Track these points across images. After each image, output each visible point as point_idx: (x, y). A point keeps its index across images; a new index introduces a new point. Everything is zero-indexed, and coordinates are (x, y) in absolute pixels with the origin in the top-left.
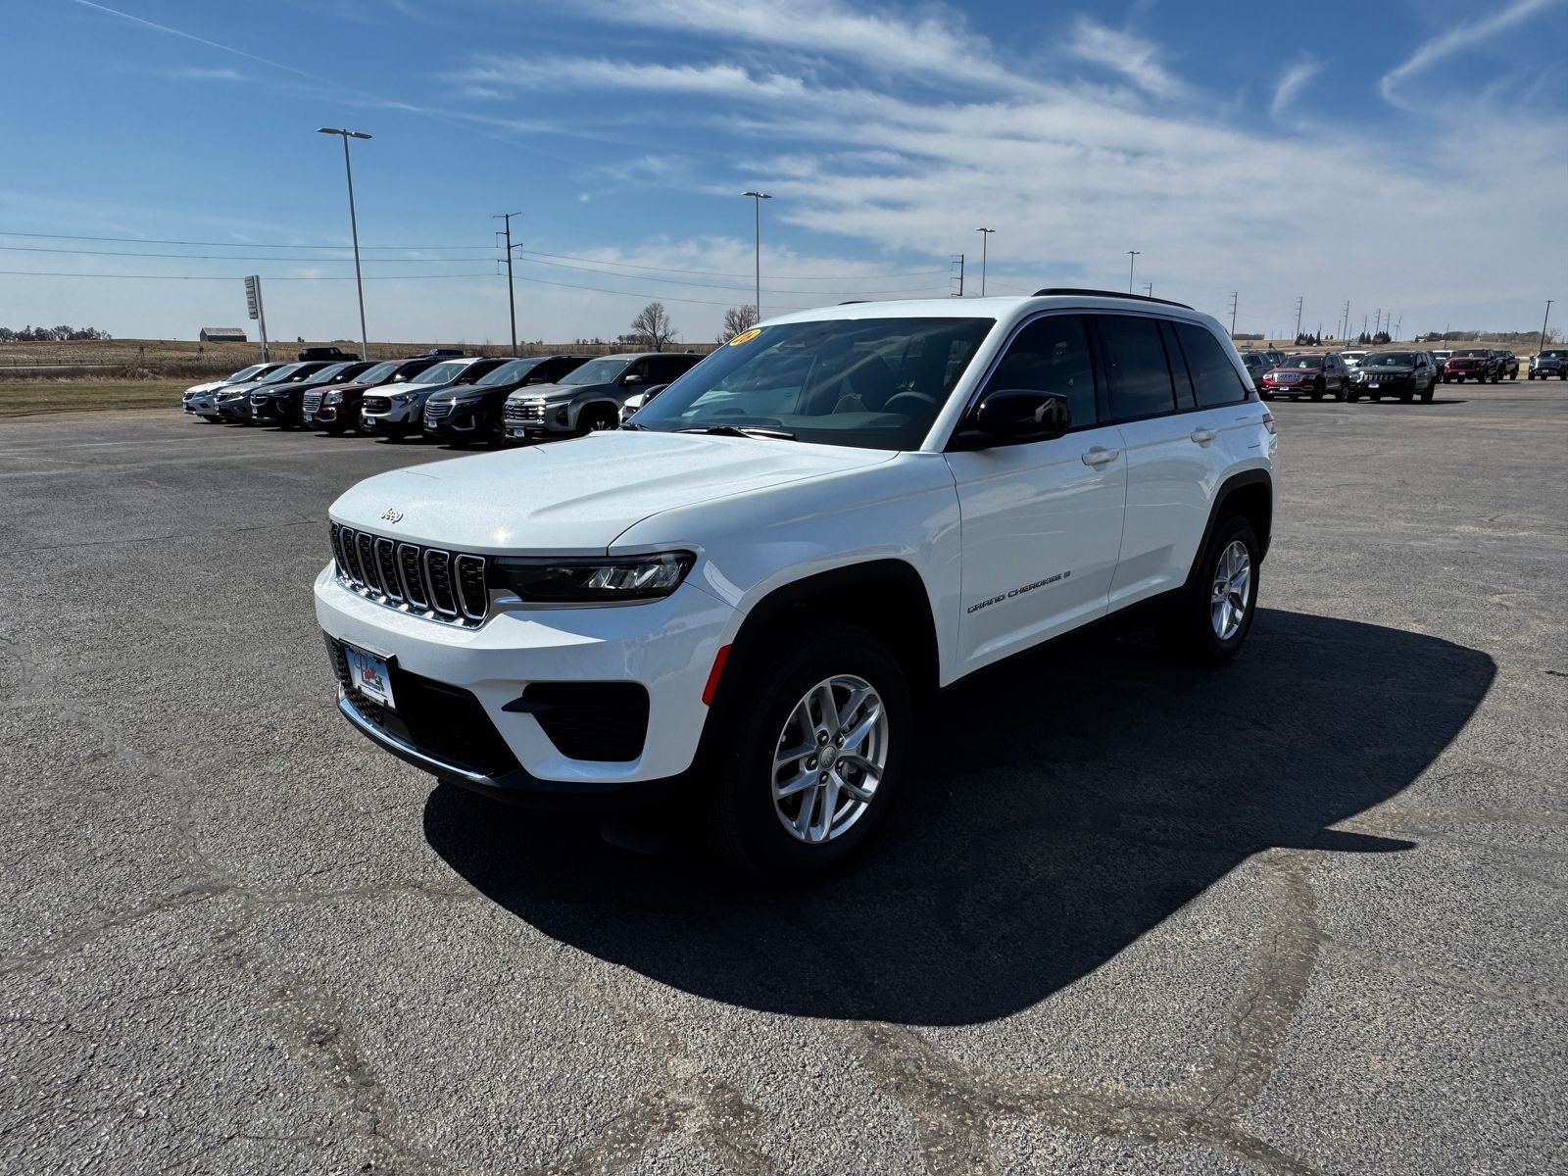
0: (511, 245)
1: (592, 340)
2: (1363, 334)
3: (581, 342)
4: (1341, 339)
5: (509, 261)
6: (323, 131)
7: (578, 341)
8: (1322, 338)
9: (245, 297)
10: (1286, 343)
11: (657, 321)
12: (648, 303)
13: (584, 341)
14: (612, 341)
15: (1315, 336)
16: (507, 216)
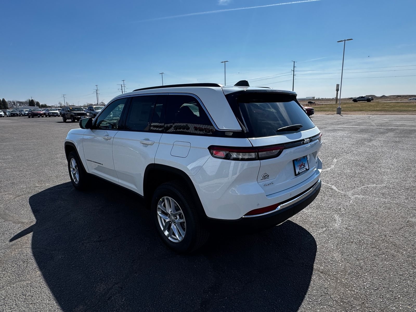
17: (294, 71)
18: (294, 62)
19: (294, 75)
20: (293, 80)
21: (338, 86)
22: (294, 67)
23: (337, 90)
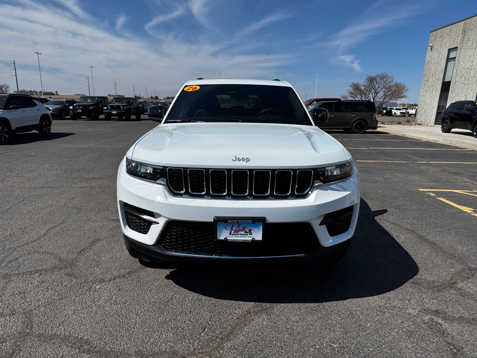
2: (151, 96)
4: (146, 97)
8: (141, 97)
10: (148, 99)
15: (139, 96)
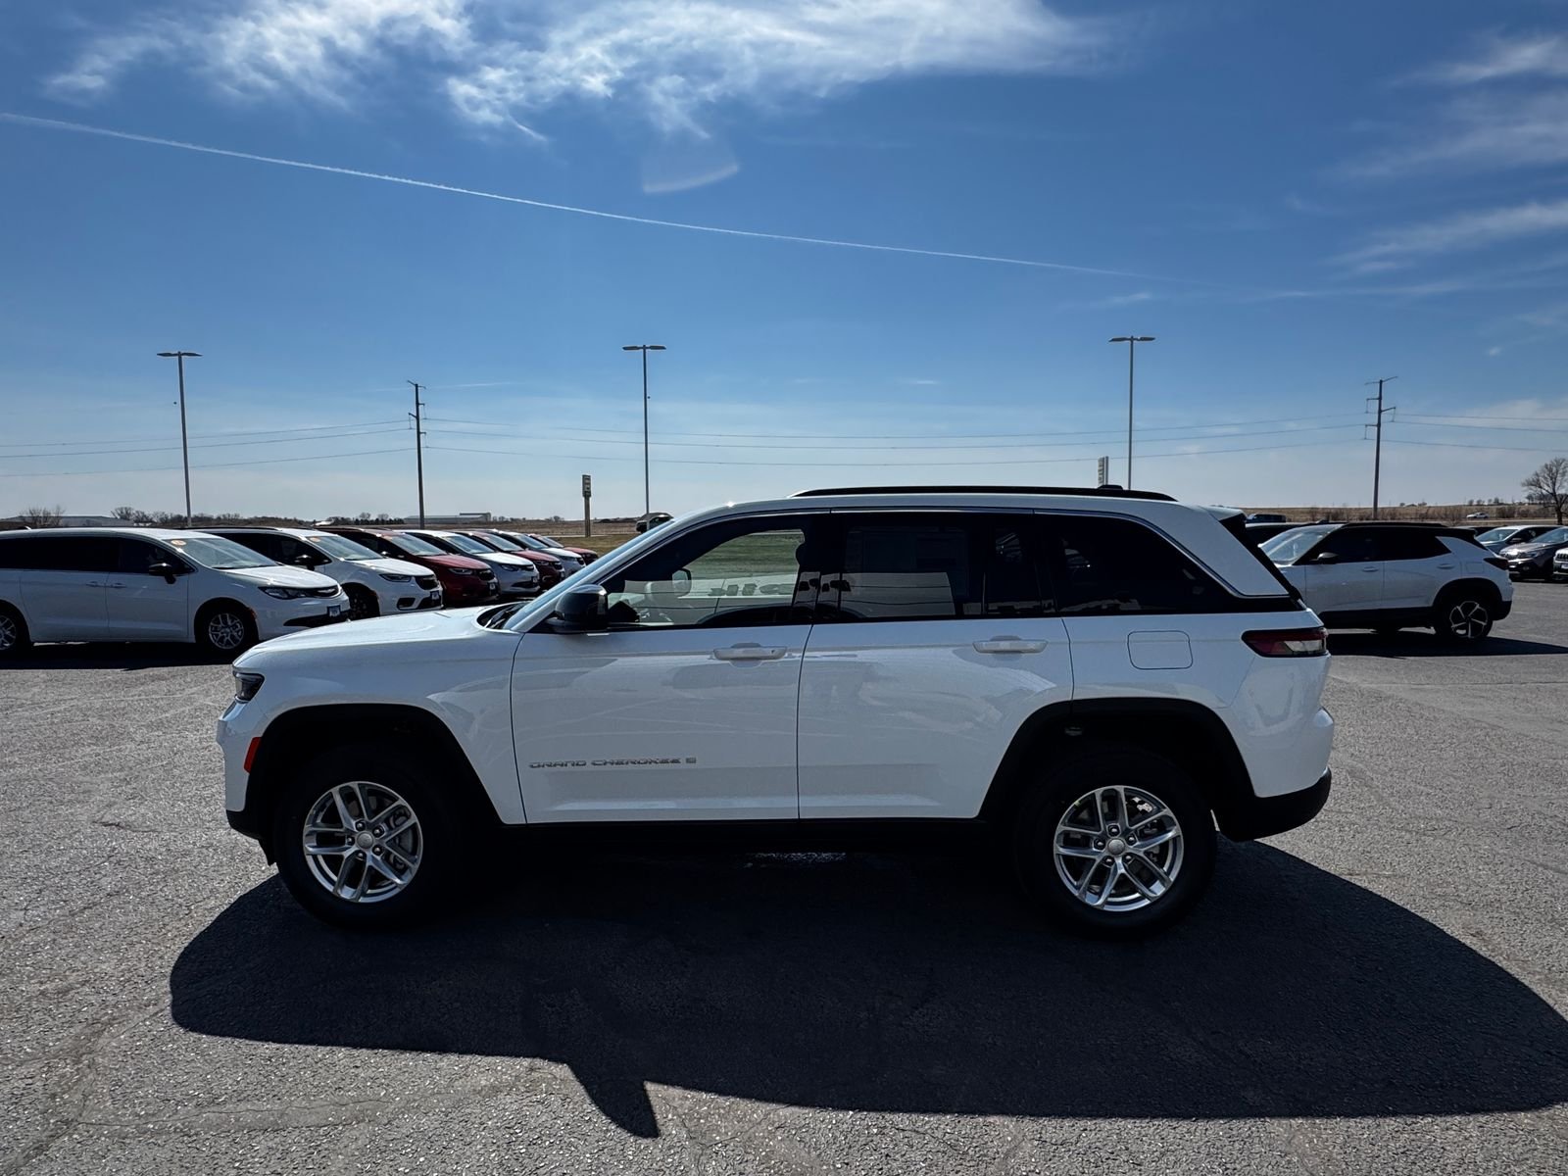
0: (1383, 408)
1: (1490, 501)
3: (1475, 503)
5: (1379, 425)
6: (1113, 340)
7: (1471, 502)
9: (1097, 474)
11: (1559, 478)
12: (1548, 459)
13: (1478, 502)
14: (1517, 501)
16: (1381, 382)
17: (417, 417)
18: (417, 386)
19: (419, 433)
20: (417, 451)
21: (587, 481)
22: (418, 404)
23: (587, 494)
